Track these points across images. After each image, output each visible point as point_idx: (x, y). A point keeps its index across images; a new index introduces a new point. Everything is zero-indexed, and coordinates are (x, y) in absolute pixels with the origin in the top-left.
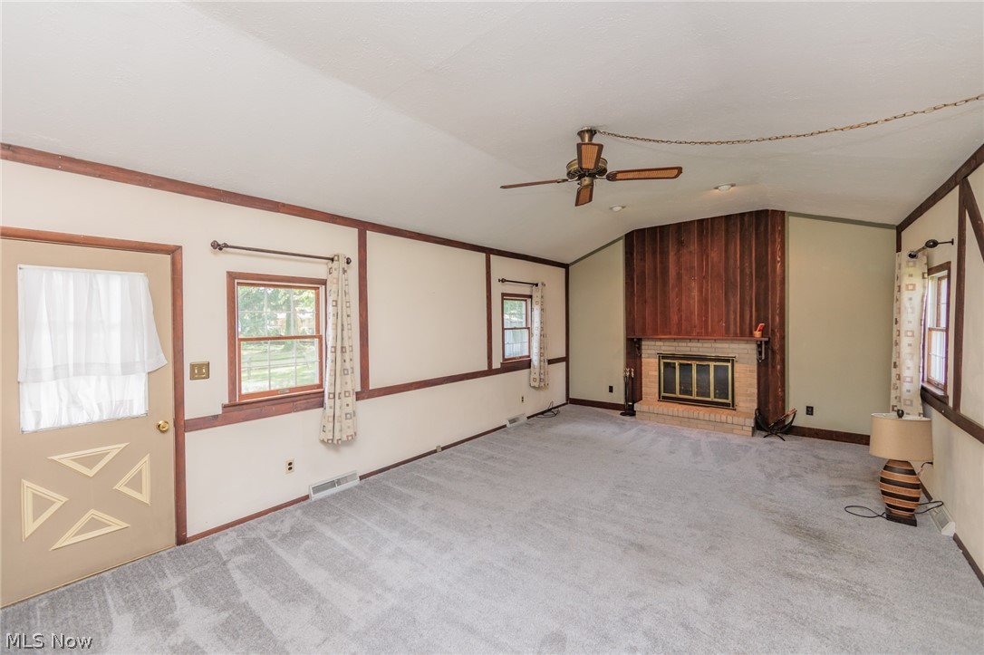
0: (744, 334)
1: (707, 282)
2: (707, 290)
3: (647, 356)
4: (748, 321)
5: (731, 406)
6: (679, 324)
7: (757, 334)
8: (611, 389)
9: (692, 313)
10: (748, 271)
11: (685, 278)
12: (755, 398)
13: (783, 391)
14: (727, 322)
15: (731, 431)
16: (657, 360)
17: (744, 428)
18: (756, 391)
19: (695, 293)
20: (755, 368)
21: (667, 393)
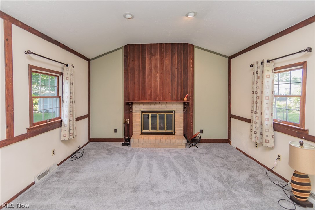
0: (178, 99)
1: (163, 74)
2: (163, 78)
3: (135, 111)
4: (180, 94)
5: (173, 133)
6: (151, 95)
7: (185, 99)
8: (115, 131)
9: (157, 89)
10: (180, 70)
11: (154, 72)
12: (183, 128)
13: (193, 124)
14: (172, 94)
15: (177, 147)
16: (140, 114)
17: (183, 144)
18: (183, 125)
19: (158, 80)
20: (183, 115)
21: (145, 130)
